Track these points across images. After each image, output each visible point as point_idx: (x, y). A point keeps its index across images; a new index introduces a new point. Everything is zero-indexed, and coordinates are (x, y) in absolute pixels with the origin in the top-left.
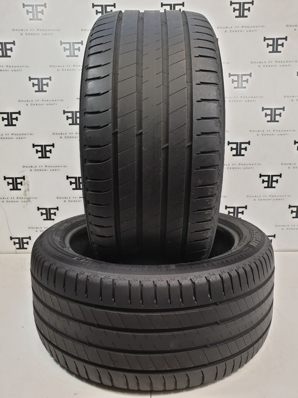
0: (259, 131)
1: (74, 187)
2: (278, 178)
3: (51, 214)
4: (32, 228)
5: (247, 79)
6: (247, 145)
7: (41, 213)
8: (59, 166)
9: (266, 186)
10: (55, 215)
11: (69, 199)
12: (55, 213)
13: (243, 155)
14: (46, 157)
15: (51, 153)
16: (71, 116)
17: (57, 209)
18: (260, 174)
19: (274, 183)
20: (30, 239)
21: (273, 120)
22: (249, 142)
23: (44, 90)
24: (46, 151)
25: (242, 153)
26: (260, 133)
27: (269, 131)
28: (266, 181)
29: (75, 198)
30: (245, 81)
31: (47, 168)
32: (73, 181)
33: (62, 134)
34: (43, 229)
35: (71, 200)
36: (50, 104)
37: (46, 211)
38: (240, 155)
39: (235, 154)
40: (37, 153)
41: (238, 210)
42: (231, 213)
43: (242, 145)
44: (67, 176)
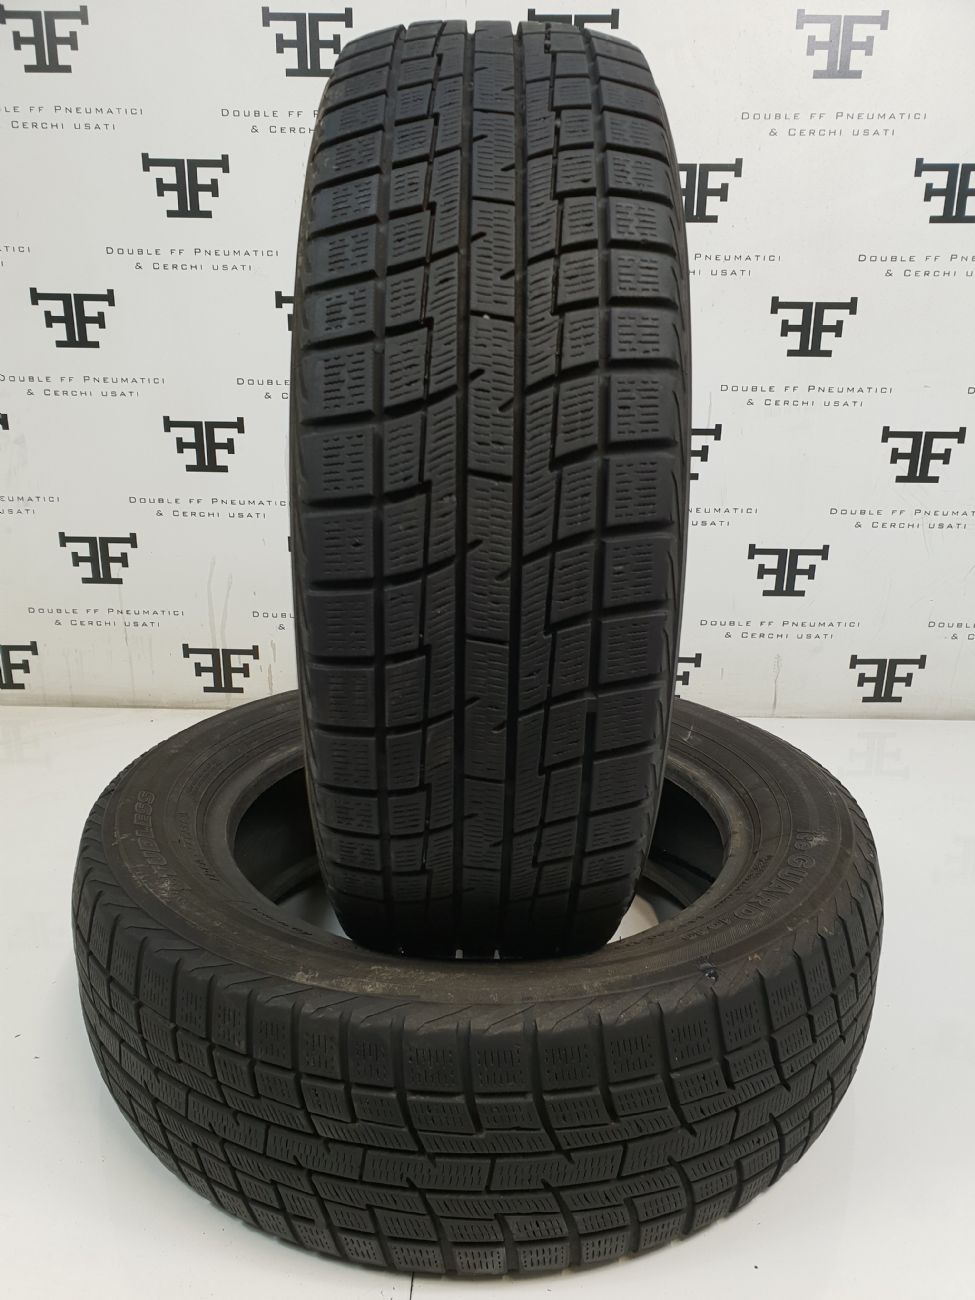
0: (894, 259)
1: (194, 462)
2: (952, 443)
3: (108, 560)
4: (41, 610)
5: (870, 39)
6: (843, 314)
7: (75, 555)
8: (134, 380)
9: (906, 474)
10: (125, 565)
11: (175, 506)
12: (124, 555)
13: (828, 354)
14: (84, 343)
15: (102, 326)
16: (175, 182)
17: (132, 540)
18: (886, 429)
19: (933, 463)
20: (35, 652)
21: (953, 215)
22: (854, 300)
23: (62, 62)
24: (84, 320)
25: (822, 348)
26: (897, 268)
27: (932, 259)
28: (904, 456)
29: (195, 501)
30: (860, 46)
31: (90, 386)
32: (189, 435)
33: (140, 252)
34: (82, 616)
35: (181, 508)
36: (87, 126)
37: (93, 548)
38: (817, 352)
39: (798, 348)
40: (49, 325)
41: (794, 562)
42: (770, 572)
43: (826, 311)
44: (166, 419)
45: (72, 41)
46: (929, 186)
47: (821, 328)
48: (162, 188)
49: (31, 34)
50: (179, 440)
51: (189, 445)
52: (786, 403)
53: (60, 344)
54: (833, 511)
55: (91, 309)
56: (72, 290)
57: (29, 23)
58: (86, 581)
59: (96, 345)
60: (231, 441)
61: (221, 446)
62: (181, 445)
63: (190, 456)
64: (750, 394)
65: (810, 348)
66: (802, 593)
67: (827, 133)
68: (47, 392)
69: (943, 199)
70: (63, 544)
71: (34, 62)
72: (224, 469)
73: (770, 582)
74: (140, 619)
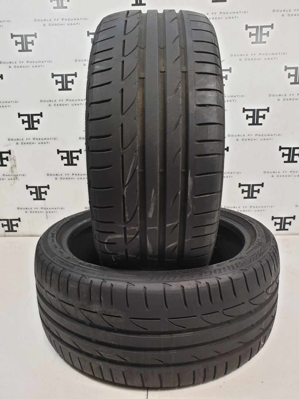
0: (280, 95)
3: (41, 193)
4: (21, 209)
6: (265, 112)
7: (31, 192)
8: (48, 139)
10: (46, 194)
11: (61, 177)
12: (46, 191)
13: (261, 124)
14: (33, 128)
15: (39, 123)
17: (48, 187)
18: (280, 147)
19: (295, 157)
20: (20, 221)
23: (29, 49)
24: (33, 122)
26: (281, 98)
27: (292, 95)
29: (67, 175)
31: (35, 141)
32: (65, 155)
33: (50, 101)
34: (33, 210)
35: (63, 177)
36: (36, 66)
37: (36, 190)
38: (258, 124)
39: (251, 123)
40: (23, 123)
41: (253, 188)
42: (246, 191)
43: (260, 112)
44: (58, 150)
45: (32, 43)
46: (289, 74)
47: (258, 117)
48: (57, 82)
49: (21, 41)
50: (62, 156)
51: (65, 158)
52: (249, 140)
53: (26, 129)
54: (265, 172)
55: (35, 118)
56: (30, 113)
57: (20, 38)
58: (34, 199)
59: (37, 129)
60: (78, 156)
61: (75, 158)
62: (63, 158)
63: (65, 161)
64: (237, 137)
65: (255, 123)
66: (256, 198)
67: (257, 59)
68: (22, 143)
69: (294, 77)
70: (27, 189)
71: (21, 49)
72: (76, 165)
73: (246, 194)
74: (51, 210)
